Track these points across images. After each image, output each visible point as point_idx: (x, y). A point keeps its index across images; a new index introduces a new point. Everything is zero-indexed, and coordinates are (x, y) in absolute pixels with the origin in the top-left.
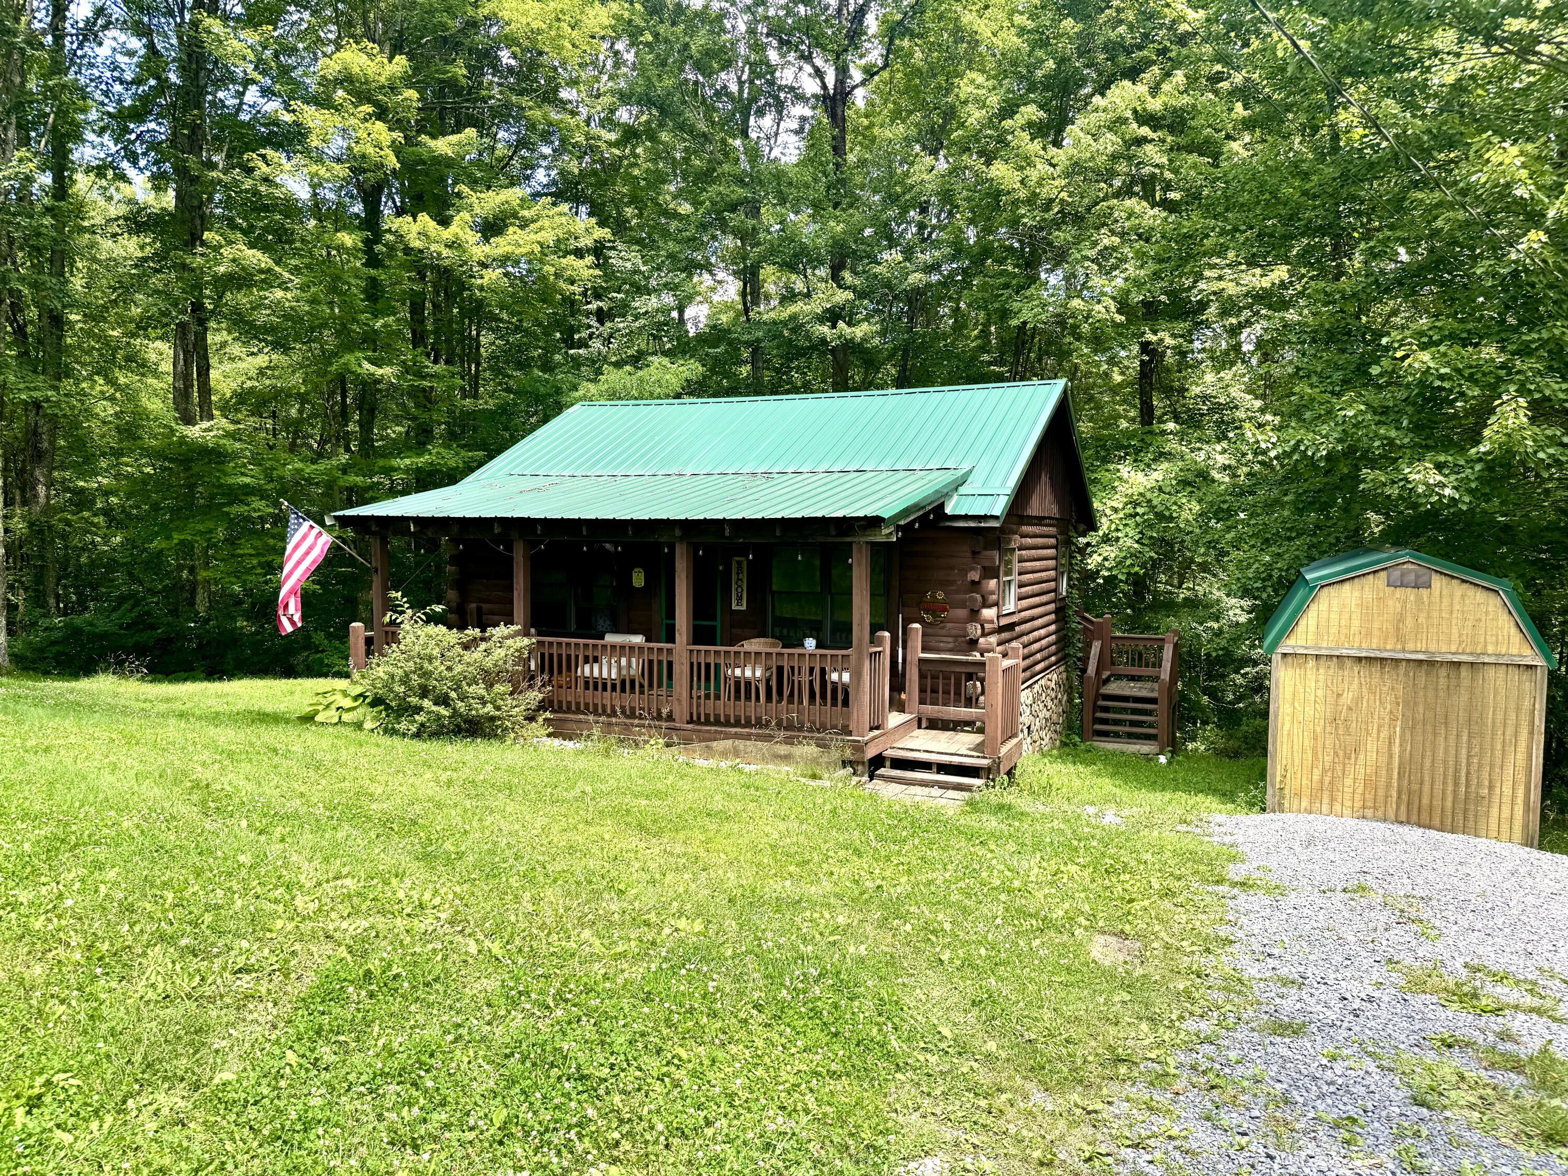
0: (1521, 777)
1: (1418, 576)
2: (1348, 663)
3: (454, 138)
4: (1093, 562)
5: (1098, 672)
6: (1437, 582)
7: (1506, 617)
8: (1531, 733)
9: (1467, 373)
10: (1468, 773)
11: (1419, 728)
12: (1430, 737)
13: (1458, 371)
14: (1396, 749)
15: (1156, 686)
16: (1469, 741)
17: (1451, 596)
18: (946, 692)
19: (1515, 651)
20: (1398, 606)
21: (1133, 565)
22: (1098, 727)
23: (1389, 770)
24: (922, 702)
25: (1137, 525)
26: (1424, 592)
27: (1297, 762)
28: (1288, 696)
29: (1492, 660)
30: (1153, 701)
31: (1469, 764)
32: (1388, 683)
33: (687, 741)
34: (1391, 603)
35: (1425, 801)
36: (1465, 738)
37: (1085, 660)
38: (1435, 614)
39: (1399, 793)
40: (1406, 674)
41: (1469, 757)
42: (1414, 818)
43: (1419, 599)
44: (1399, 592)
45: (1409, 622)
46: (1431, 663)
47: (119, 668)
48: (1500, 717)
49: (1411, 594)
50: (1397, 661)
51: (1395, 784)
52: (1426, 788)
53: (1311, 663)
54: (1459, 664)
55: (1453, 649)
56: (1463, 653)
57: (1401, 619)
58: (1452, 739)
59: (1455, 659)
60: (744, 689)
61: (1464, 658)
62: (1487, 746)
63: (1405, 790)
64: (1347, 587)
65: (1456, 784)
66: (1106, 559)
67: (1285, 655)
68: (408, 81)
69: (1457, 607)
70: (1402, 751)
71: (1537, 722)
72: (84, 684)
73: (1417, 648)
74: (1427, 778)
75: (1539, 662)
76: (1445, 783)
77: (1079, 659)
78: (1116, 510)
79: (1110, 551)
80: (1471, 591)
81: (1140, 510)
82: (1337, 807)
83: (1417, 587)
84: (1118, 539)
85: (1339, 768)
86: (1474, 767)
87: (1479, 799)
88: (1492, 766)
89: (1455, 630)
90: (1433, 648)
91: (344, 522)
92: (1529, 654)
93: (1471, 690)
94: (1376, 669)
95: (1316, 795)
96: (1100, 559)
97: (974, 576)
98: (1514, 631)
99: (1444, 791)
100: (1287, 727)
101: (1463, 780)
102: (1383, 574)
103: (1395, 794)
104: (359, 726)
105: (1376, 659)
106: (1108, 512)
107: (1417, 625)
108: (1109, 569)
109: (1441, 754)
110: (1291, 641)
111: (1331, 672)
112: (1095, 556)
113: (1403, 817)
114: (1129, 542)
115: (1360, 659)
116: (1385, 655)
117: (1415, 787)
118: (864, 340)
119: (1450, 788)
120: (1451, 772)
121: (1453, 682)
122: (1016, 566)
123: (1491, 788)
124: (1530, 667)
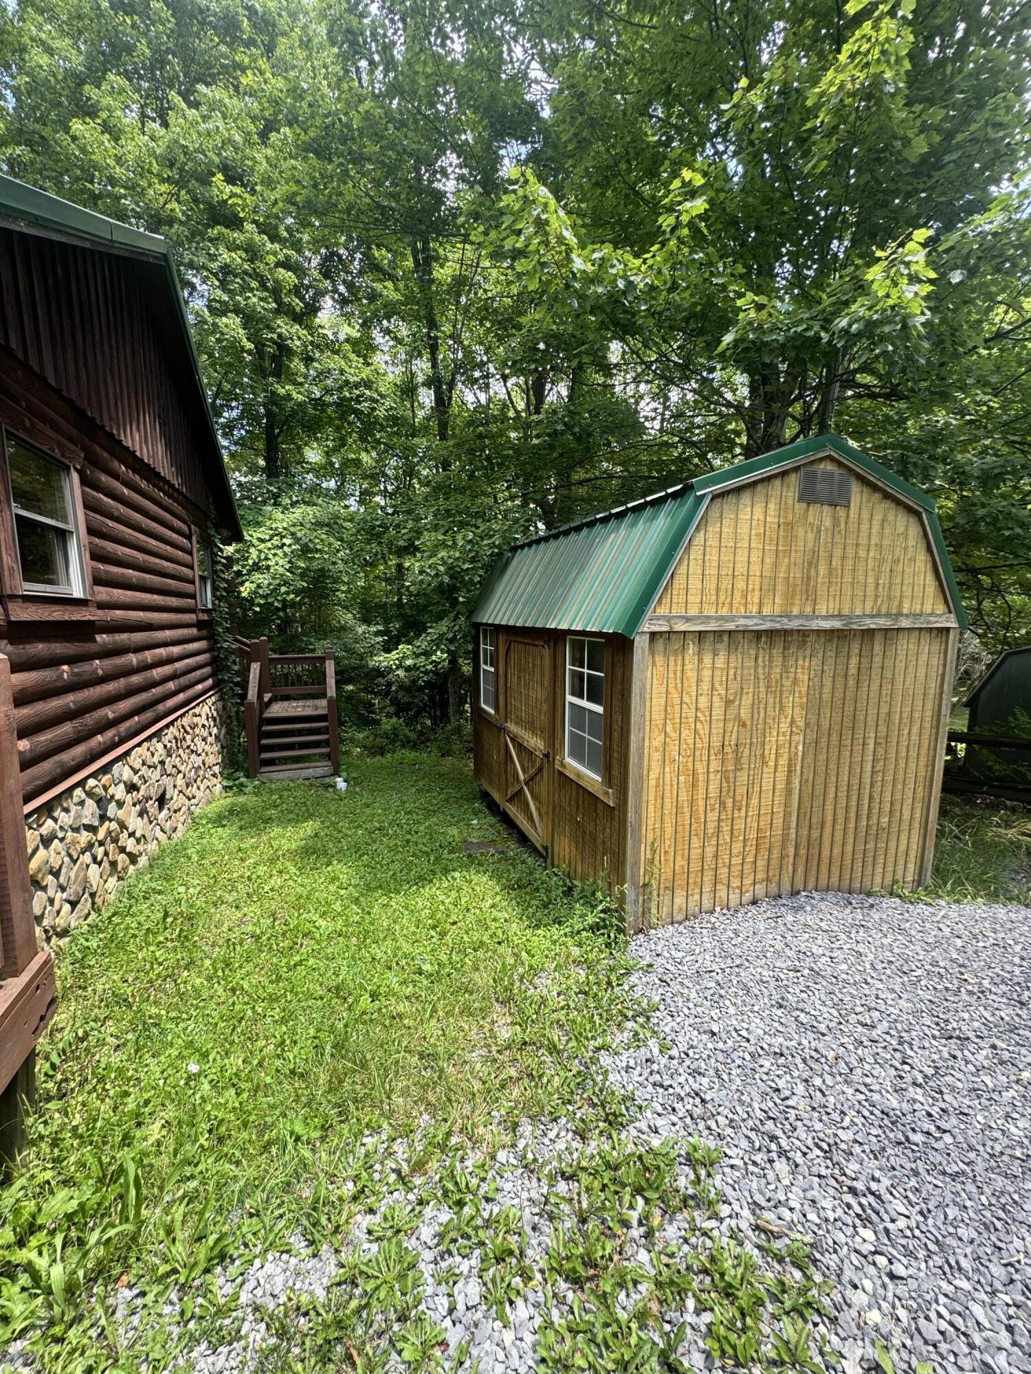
1: (834, 483)
4: (245, 590)
5: (260, 696)
6: (857, 495)
10: (871, 798)
12: (835, 752)
15: (324, 702)
17: (871, 521)
19: (927, 606)
20: (810, 537)
21: (288, 593)
22: (264, 756)
23: (787, 816)
25: (285, 555)
26: (841, 512)
27: (669, 831)
28: (658, 716)
29: (906, 623)
30: (322, 718)
31: (872, 785)
32: (791, 672)
34: (800, 532)
35: (826, 850)
36: (871, 747)
37: (244, 685)
38: (851, 552)
39: (797, 848)
40: (814, 655)
41: (873, 773)
42: (812, 877)
43: (835, 525)
44: (812, 513)
45: (822, 566)
49: (826, 515)
51: (790, 834)
53: (692, 649)
54: (873, 633)
55: (868, 610)
56: (878, 615)
57: (813, 560)
58: (858, 751)
59: (870, 624)
61: (879, 623)
63: (804, 842)
66: (259, 586)
67: (653, 635)
69: (875, 539)
70: (803, 783)
75: (951, 622)
76: (845, 819)
77: (237, 684)
78: (262, 541)
79: (262, 579)
80: (891, 514)
81: (287, 541)
82: (722, 893)
83: (832, 503)
84: (268, 567)
89: (869, 575)
90: (847, 608)
92: (943, 611)
93: (883, 671)
94: (778, 652)
96: (253, 586)
98: (930, 576)
99: (846, 831)
100: (655, 773)
102: (793, 479)
103: (791, 851)
105: (778, 633)
106: (255, 542)
107: (831, 571)
108: (265, 597)
111: (721, 661)
112: (247, 584)
114: (281, 570)
115: (758, 634)
117: (815, 834)
120: (853, 801)
121: (865, 661)
124: (941, 631)
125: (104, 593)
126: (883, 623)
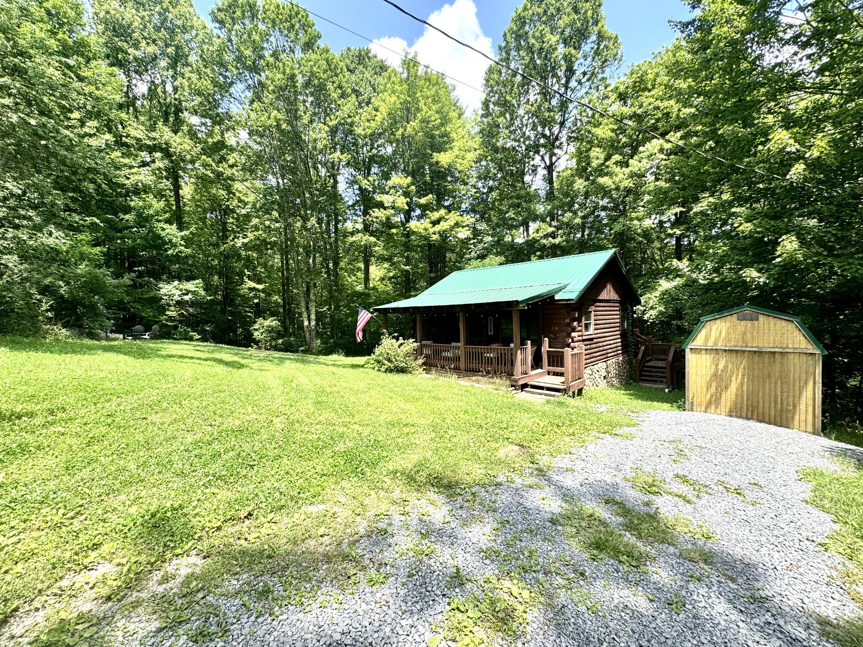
0: (811, 402)
1: (751, 316)
2: (721, 352)
3: (426, 198)
5: (643, 356)
6: (761, 318)
7: (798, 332)
8: (814, 383)
9: (771, 229)
10: (782, 399)
11: (756, 379)
12: (761, 383)
13: (767, 229)
14: (745, 388)
15: (667, 363)
16: (781, 386)
17: (769, 324)
18: (557, 362)
19: (803, 346)
20: (743, 328)
21: (662, 317)
23: (742, 397)
24: (549, 366)
26: (755, 322)
27: (699, 391)
28: (694, 365)
29: (791, 351)
30: (664, 368)
31: (782, 396)
32: (740, 360)
33: (464, 377)
34: (739, 327)
35: (760, 410)
36: (779, 384)
37: (637, 353)
38: (761, 332)
39: (747, 406)
40: (748, 357)
41: (782, 392)
42: (755, 417)
43: (753, 325)
44: (743, 323)
45: (749, 335)
46: (761, 353)
47: (338, 353)
48: (797, 376)
49: (749, 323)
50: (744, 352)
51: (745, 402)
52: (761, 405)
53: (703, 352)
54: (774, 353)
55: (771, 346)
56: (776, 348)
57: (745, 333)
58: (773, 385)
59: (772, 350)
60: (490, 361)
61: (776, 350)
62: (791, 387)
63: (750, 405)
64: (718, 321)
65: (776, 404)
67: (691, 349)
68: (413, 184)
69: (772, 328)
70: (748, 389)
71: (817, 378)
72: (330, 357)
73: (754, 345)
74: (761, 401)
75: (817, 351)
76: (770, 403)
77: (633, 353)
80: (779, 322)
82: (718, 411)
83: (751, 320)
85: (718, 395)
86: (785, 397)
87: (788, 411)
88: (794, 397)
89: (771, 338)
90: (761, 345)
91: (376, 310)
92: (811, 348)
93: (782, 364)
94: (734, 355)
95: (708, 406)
97: (567, 321)
98: (802, 338)
99: (770, 407)
100: (694, 377)
101: (779, 402)
102: (735, 316)
103: (745, 407)
104: (374, 368)
105: (733, 350)
107: (753, 337)
109: (767, 390)
110: (694, 343)
111: (713, 356)
113: (750, 416)
115: (726, 351)
116: (737, 349)
117: (755, 404)
118: (559, 244)
119: (773, 405)
120: (773, 398)
121: (772, 360)
122: (593, 318)
123: (794, 406)
124: (812, 354)
125: (596, 332)
126: (780, 350)
